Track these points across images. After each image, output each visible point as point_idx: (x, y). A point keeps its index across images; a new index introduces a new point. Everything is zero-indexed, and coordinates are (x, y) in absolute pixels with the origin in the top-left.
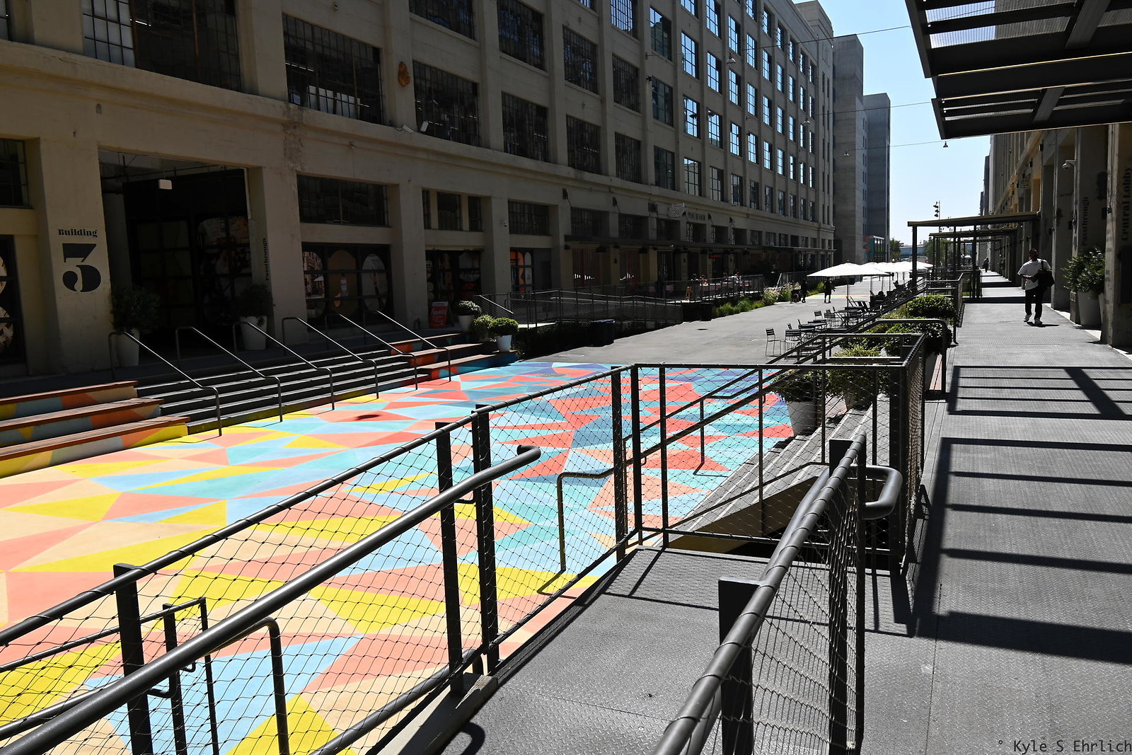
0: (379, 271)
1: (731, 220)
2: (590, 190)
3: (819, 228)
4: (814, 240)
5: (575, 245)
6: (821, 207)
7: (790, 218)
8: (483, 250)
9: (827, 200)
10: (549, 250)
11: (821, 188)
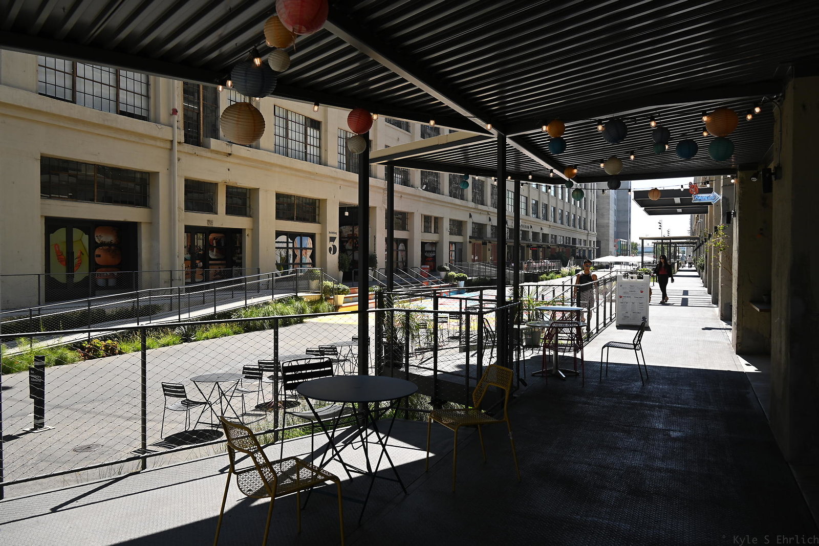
0: (404, 251)
1: (542, 229)
2: (480, 213)
3: (588, 233)
4: (585, 241)
5: (473, 241)
6: (589, 221)
7: (572, 228)
8: (438, 242)
9: (592, 217)
10: (462, 243)
11: (589, 210)
